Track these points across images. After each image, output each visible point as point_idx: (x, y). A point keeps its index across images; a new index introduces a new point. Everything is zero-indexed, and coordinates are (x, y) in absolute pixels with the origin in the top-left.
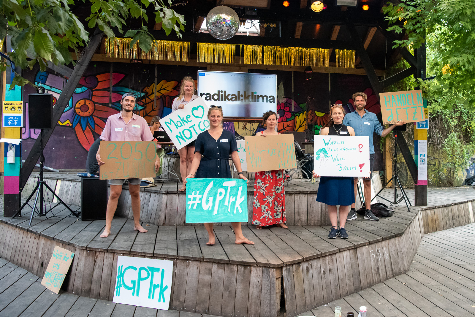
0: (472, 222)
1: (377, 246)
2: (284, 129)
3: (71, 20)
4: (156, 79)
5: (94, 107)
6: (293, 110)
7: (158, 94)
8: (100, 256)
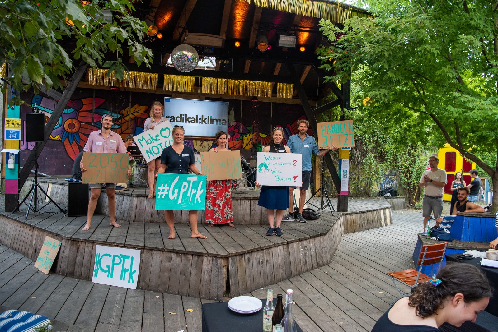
0: (383, 225)
1: (305, 243)
2: (233, 147)
3: (57, 50)
4: (130, 104)
5: (79, 125)
6: (241, 132)
7: (132, 116)
8: (82, 245)
